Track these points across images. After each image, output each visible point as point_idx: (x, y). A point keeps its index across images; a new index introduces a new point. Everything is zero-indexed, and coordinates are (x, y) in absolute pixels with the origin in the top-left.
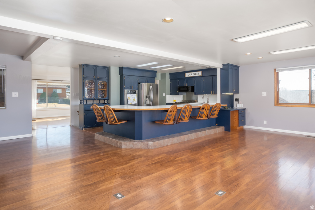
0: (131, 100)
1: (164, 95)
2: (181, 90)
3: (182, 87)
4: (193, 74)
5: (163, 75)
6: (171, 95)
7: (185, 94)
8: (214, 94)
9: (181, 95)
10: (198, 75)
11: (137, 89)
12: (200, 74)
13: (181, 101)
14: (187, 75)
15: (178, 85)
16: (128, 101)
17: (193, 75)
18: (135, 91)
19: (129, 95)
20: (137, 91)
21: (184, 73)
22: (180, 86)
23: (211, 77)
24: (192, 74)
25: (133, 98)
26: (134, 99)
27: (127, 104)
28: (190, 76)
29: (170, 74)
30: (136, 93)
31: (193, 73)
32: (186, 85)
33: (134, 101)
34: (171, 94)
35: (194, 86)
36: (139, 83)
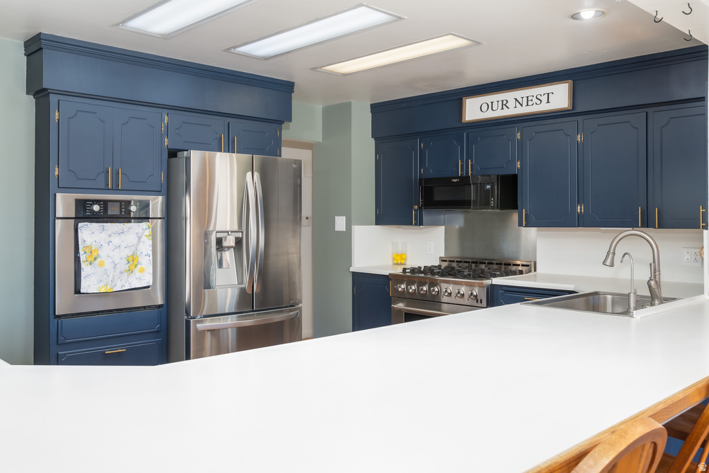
0: (108, 265)
1: (340, 223)
2: (437, 197)
3: (446, 181)
4: (511, 103)
5: (337, 116)
6: (377, 223)
7: (458, 219)
8: (660, 227)
9: (436, 223)
10: (544, 107)
11: (158, 192)
12: (558, 97)
13: (437, 263)
14: (474, 110)
15: (418, 172)
16: (86, 269)
17: (513, 110)
18: (145, 206)
19: (90, 233)
20: (157, 204)
21: (456, 98)
22: (432, 173)
23: (638, 118)
24: (504, 104)
25: (128, 252)
26: (132, 261)
27: (77, 291)
28: (490, 114)
29: (376, 109)
30: (147, 218)
31: (510, 96)
32: (465, 166)
33: (130, 271)
34: (379, 221)
35: (514, 177)
36: (173, 154)
